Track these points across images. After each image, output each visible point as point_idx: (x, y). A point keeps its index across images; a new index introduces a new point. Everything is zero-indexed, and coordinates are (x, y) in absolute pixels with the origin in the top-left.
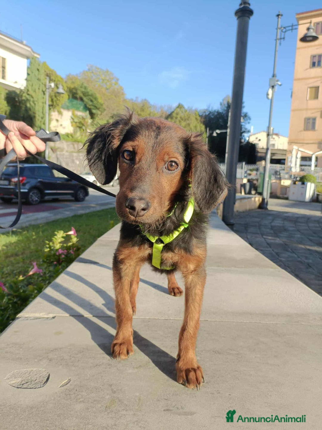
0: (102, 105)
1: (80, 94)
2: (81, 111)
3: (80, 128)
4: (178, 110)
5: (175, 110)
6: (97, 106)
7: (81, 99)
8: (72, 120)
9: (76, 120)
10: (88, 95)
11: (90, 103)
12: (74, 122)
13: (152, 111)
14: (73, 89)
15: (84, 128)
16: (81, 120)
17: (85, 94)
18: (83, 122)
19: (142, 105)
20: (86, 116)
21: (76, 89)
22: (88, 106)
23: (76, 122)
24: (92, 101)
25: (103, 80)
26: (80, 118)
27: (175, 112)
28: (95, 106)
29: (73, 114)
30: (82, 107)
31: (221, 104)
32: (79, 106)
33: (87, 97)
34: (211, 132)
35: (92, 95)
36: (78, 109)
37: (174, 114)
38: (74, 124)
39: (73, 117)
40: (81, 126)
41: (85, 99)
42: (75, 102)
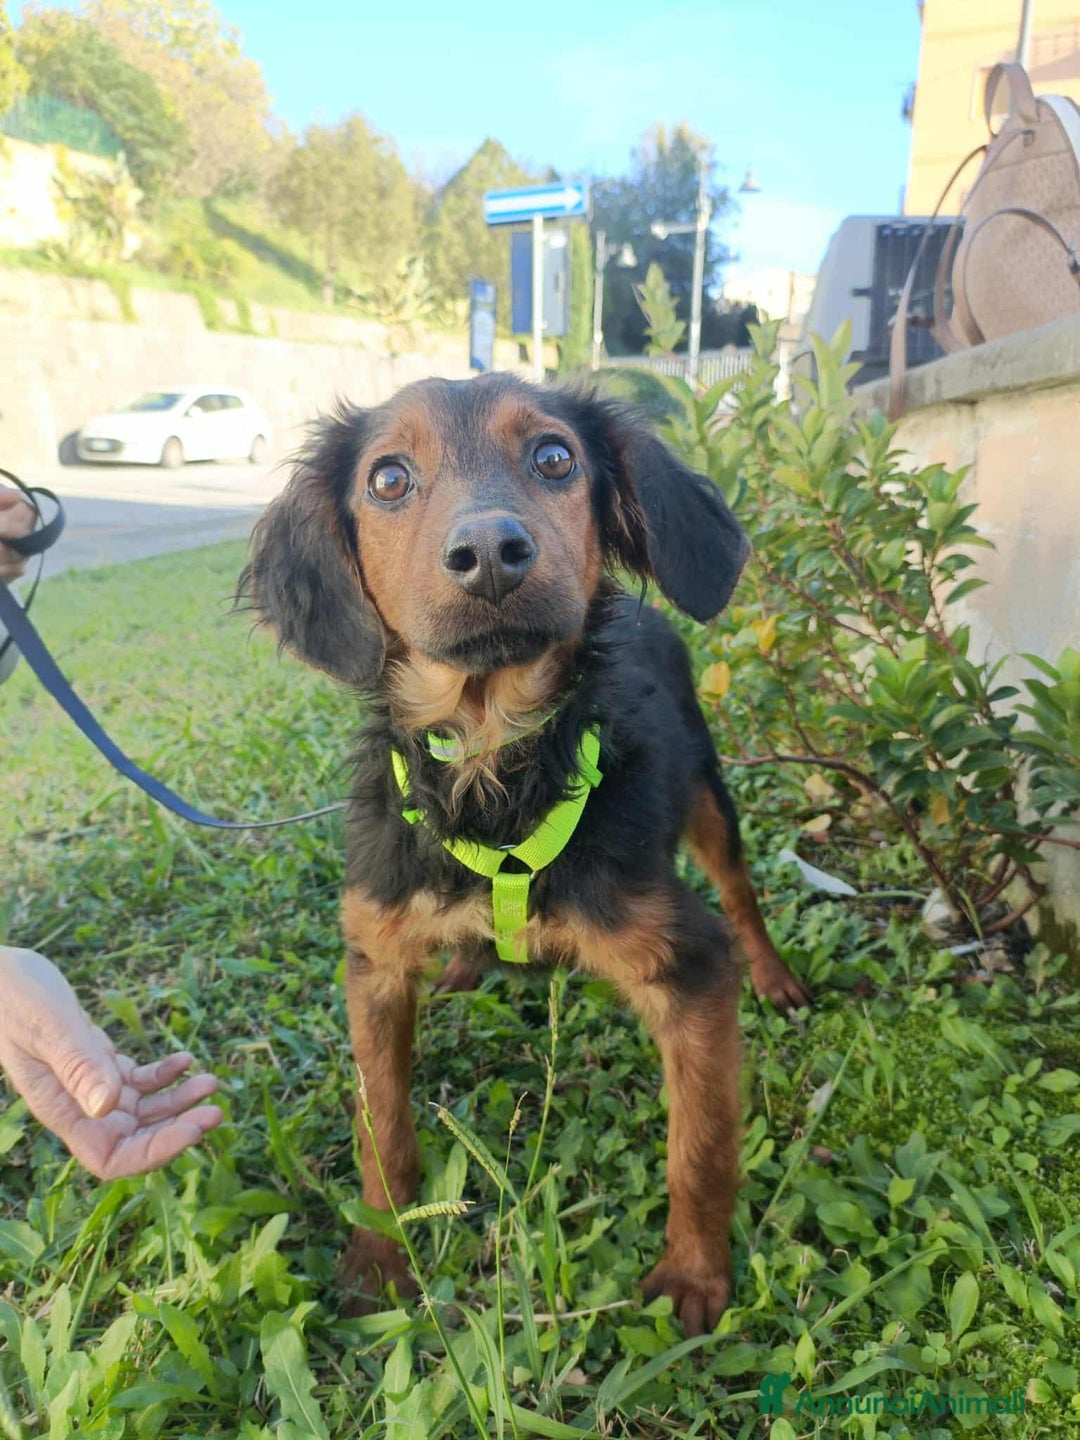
0: (179, 128)
1: (83, 80)
2: (97, 153)
3: (96, 224)
4: (485, 160)
5: (471, 162)
6: (157, 129)
7: (91, 103)
8: (57, 193)
9: (75, 192)
10: (119, 85)
11: (131, 120)
12: (68, 198)
13: (385, 155)
14: (50, 55)
15: (110, 222)
16: (98, 191)
17: (107, 78)
18: (104, 200)
19: (344, 130)
20: (118, 173)
21: (66, 59)
22: (119, 129)
23: (75, 201)
24: (135, 110)
25: (178, 31)
26: (90, 183)
27: (474, 169)
28: (152, 134)
29: (60, 165)
30: (96, 138)
31: (633, 153)
32: (84, 132)
33: (113, 93)
34: (613, 249)
35: (133, 86)
36: (77, 144)
37: (470, 180)
38: (68, 206)
39: (60, 177)
40: (98, 216)
41: (105, 99)
42: (66, 114)
